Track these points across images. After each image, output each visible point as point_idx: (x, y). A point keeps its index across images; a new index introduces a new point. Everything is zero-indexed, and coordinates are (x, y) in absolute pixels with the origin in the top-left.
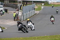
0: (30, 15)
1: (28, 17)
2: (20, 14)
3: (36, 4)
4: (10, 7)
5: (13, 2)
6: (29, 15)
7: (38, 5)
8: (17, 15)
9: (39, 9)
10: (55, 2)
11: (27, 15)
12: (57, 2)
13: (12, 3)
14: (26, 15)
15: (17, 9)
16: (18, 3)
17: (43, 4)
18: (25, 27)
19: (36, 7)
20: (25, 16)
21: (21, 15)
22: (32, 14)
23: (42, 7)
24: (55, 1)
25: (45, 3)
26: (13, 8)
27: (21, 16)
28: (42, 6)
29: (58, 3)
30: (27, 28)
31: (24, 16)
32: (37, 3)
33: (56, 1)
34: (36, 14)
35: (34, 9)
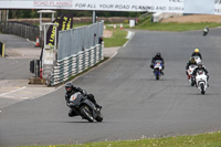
0: (84, 62)
1: (77, 70)
2: (48, 59)
3: (106, 22)
4: (12, 33)
5: (24, 17)
6: (80, 61)
7: (115, 26)
8: (38, 61)
9: (118, 40)
10: (178, 16)
11: (74, 64)
12: (185, 14)
13: (20, 20)
14: (70, 64)
15: (38, 41)
16: (41, 19)
17: (132, 23)
18: (94, 102)
19: (107, 34)
20: (66, 68)
21: (51, 62)
22: (92, 60)
23: (130, 34)
24: (176, 11)
25: (141, 18)
26: (23, 36)
27: (52, 66)
28: (128, 27)
29: (188, 19)
30: (97, 106)
31: (62, 67)
32: (110, 19)
33: (181, 12)
34: (106, 59)
35: (101, 40)
